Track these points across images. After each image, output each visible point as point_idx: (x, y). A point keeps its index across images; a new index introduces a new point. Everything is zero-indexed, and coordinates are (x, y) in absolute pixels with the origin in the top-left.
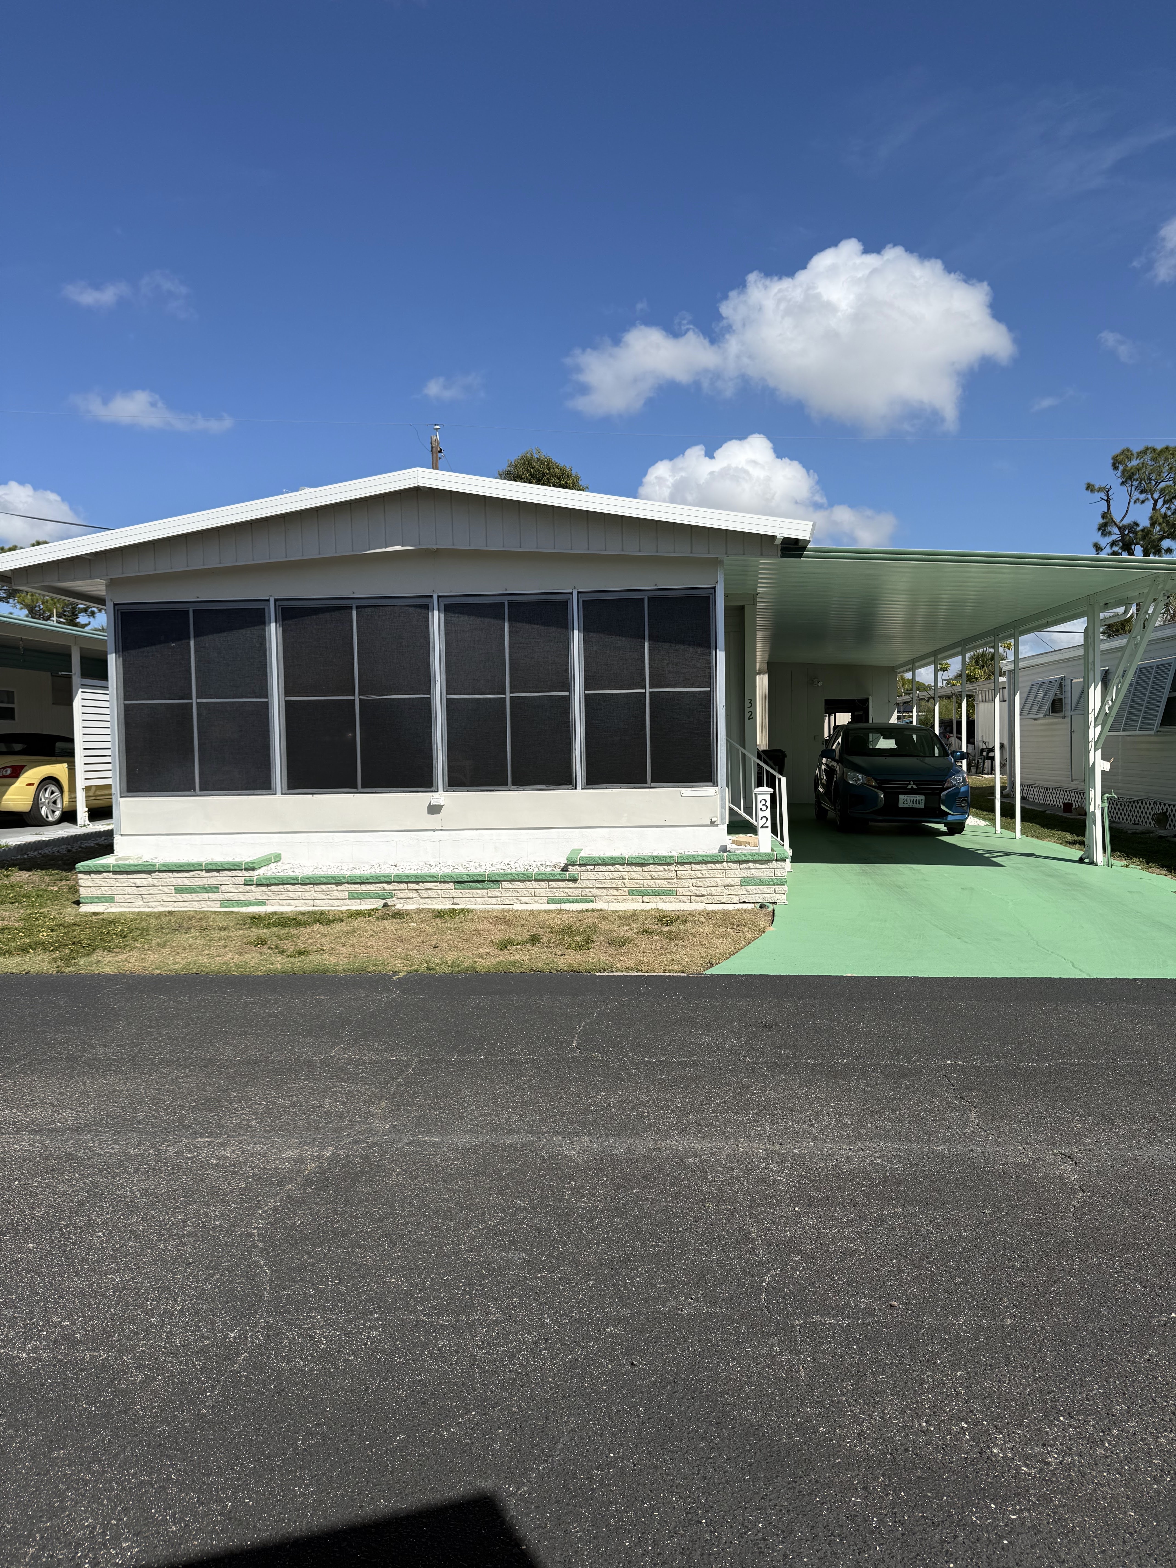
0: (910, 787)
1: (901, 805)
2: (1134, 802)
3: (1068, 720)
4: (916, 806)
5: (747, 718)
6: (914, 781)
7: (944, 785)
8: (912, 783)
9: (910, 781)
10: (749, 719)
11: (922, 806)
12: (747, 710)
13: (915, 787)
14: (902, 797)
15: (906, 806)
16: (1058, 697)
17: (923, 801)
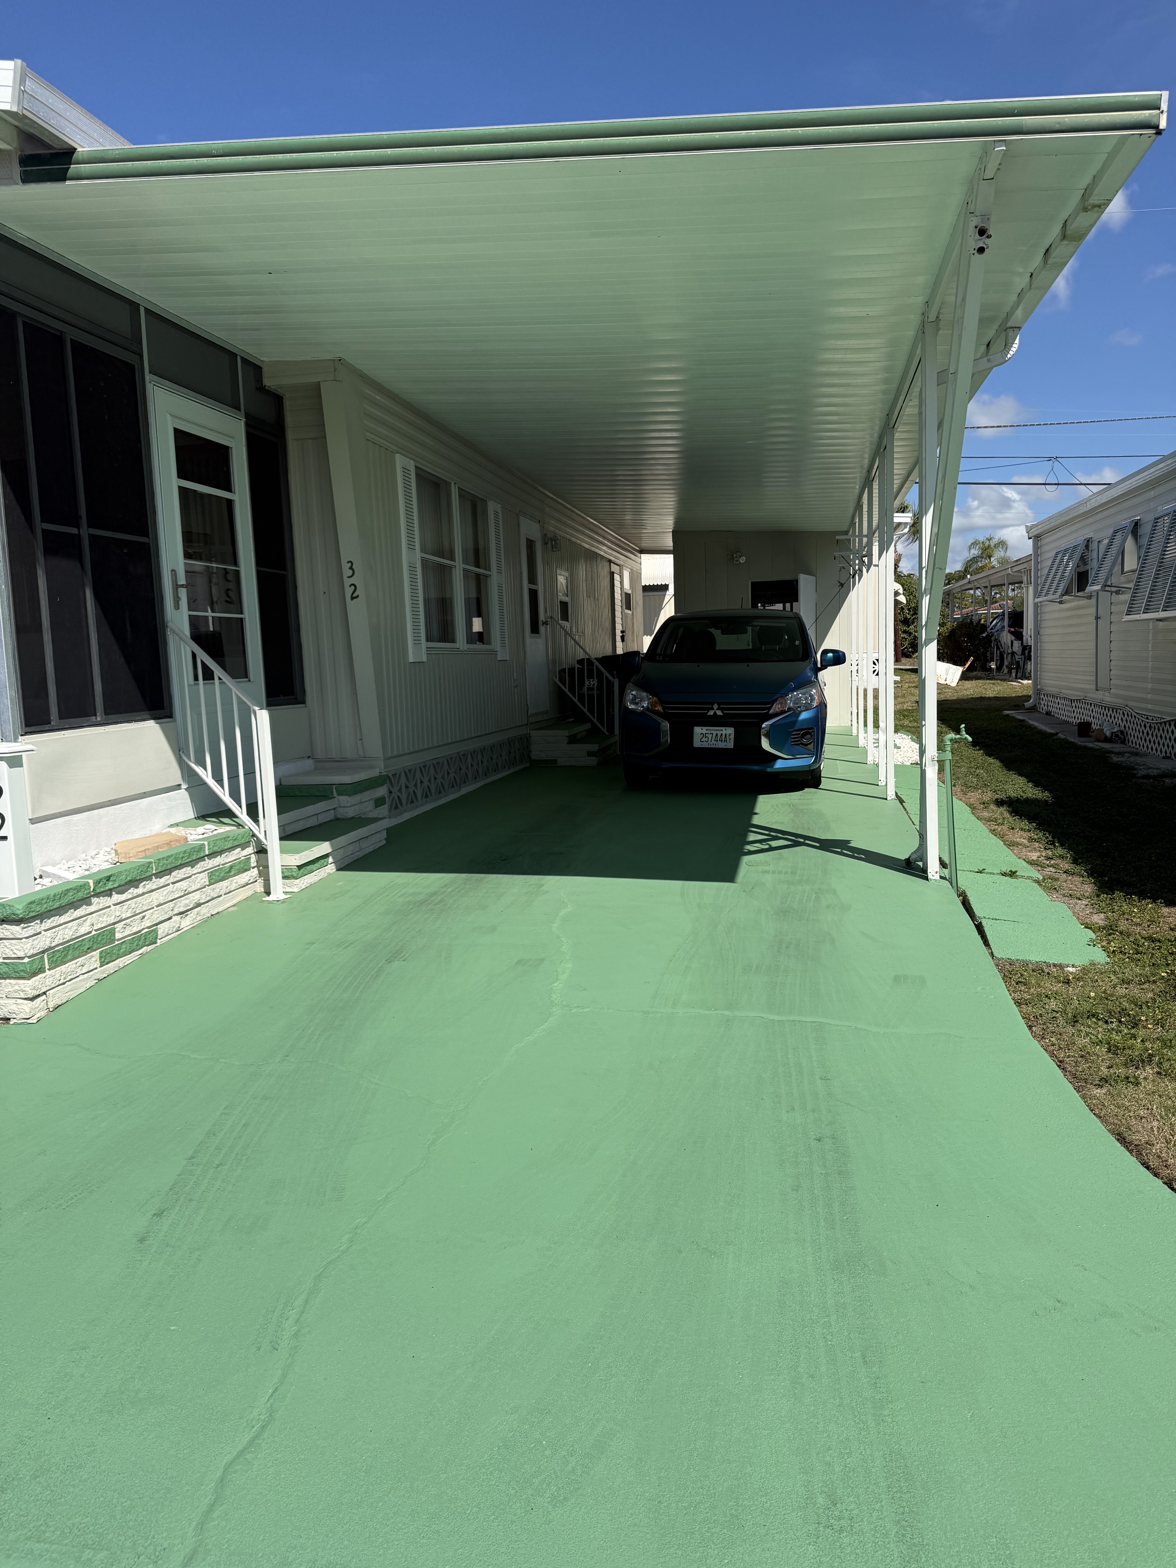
0: (711, 713)
1: (697, 744)
2: (1165, 723)
3: (1094, 600)
4: (721, 745)
5: (348, 597)
6: (719, 704)
7: (770, 708)
8: (716, 706)
9: (713, 704)
10: (352, 598)
11: (730, 745)
12: (347, 582)
13: (719, 713)
14: (698, 730)
15: (705, 745)
16: (1081, 570)
17: (732, 737)
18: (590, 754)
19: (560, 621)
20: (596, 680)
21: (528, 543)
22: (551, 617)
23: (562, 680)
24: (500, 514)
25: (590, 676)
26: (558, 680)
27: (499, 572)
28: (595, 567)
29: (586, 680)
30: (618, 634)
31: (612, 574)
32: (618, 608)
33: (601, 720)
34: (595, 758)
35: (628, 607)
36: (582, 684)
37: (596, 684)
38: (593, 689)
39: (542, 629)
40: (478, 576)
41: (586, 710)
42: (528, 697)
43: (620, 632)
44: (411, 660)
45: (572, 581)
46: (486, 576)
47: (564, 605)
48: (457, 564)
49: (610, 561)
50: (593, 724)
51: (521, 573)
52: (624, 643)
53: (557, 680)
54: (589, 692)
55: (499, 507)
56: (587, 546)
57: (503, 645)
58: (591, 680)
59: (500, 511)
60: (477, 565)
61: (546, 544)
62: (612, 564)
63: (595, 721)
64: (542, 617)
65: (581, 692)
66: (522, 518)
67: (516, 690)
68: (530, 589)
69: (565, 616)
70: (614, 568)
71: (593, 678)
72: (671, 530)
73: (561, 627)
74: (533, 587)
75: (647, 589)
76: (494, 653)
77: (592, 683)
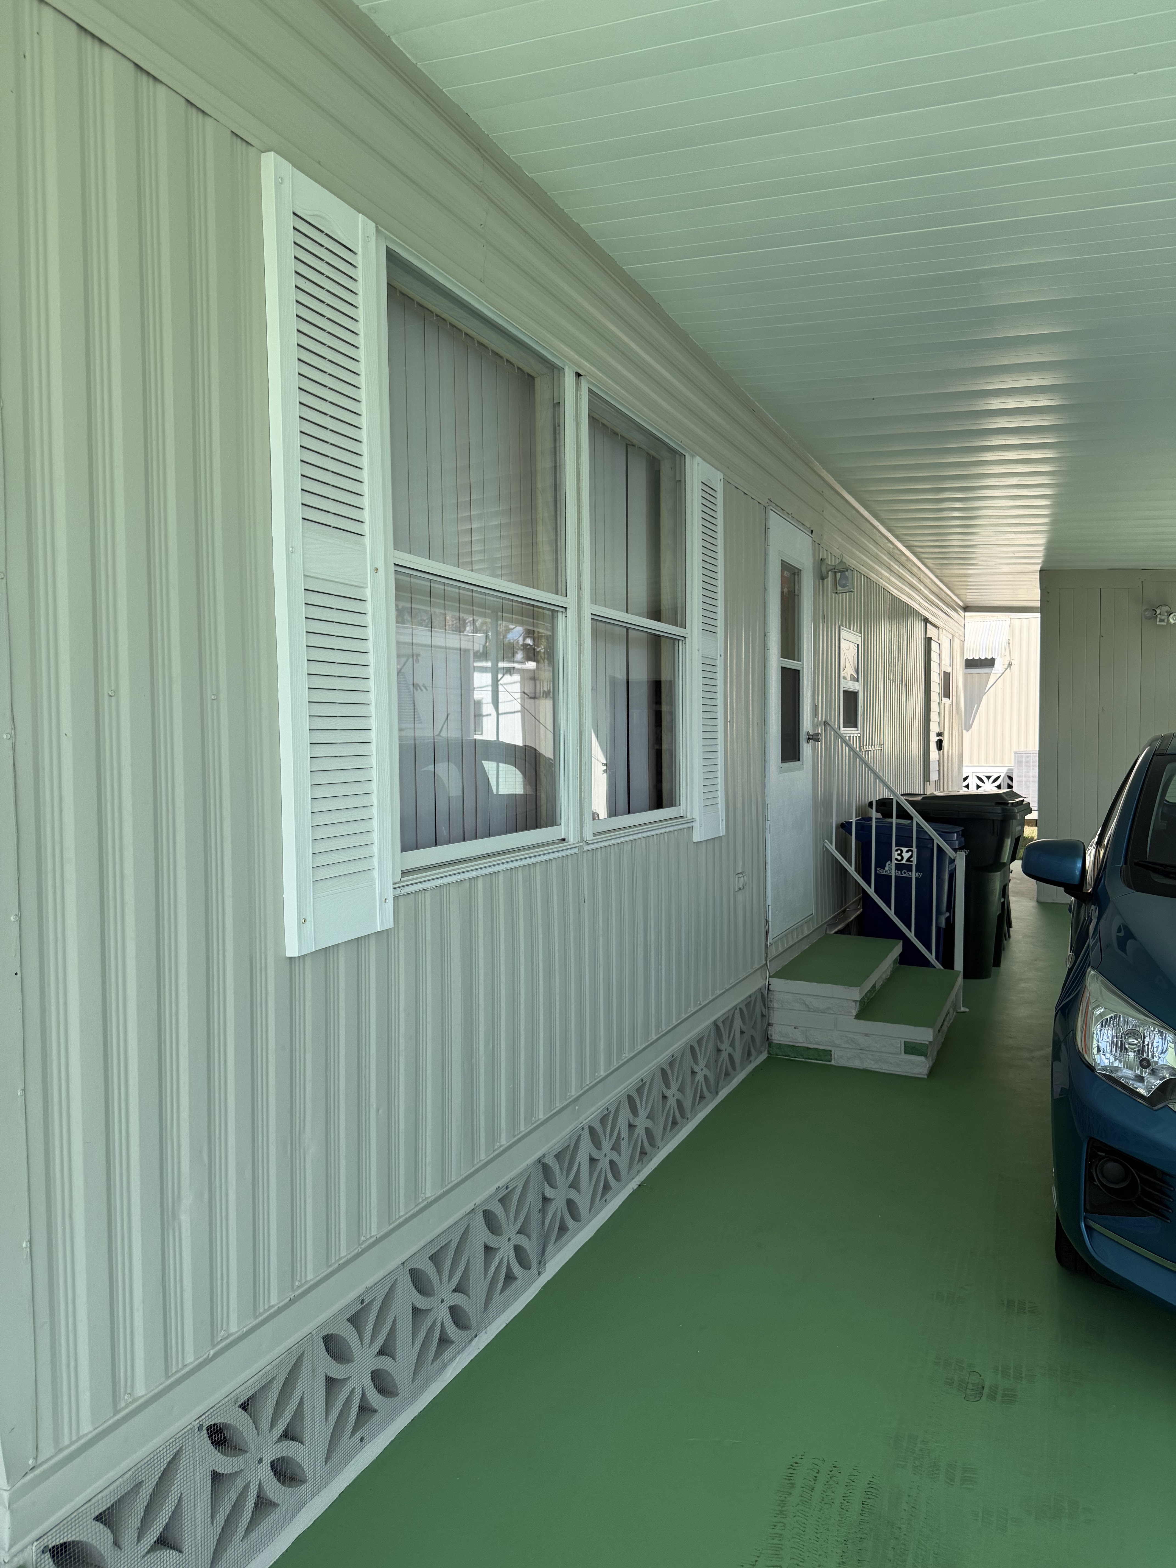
18: (911, 1048)
19: (842, 729)
20: (915, 849)
21: (786, 574)
22: (826, 723)
23: (843, 848)
24: (720, 495)
25: (904, 841)
26: (834, 847)
27: (709, 629)
28: (905, 629)
29: (894, 848)
30: (934, 739)
31: (928, 641)
32: (934, 696)
33: (923, 935)
34: (922, 1058)
35: (947, 694)
36: (884, 856)
37: (914, 860)
38: (909, 868)
39: (806, 749)
40: (656, 642)
41: (891, 913)
42: (769, 902)
43: (935, 735)
44: (292, 950)
45: (865, 654)
46: (674, 640)
47: (851, 698)
48: (570, 601)
49: (926, 621)
50: (907, 942)
51: (765, 635)
52: (941, 752)
53: (832, 848)
54: (899, 874)
55: (717, 479)
56: (895, 592)
57: (709, 803)
58: (904, 850)
59: (719, 487)
60: (656, 614)
61: (823, 578)
62: (928, 624)
63: (911, 935)
64: (807, 724)
65: (881, 872)
66: (774, 520)
67: (740, 897)
68: (783, 669)
69: (851, 720)
70: (932, 632)
71: (909, 845)
72: (1038, 568)
73: (844, 741)
74: (791, 664)
75: (971, 664)
76: (687, 823)
77: (906, 855)
